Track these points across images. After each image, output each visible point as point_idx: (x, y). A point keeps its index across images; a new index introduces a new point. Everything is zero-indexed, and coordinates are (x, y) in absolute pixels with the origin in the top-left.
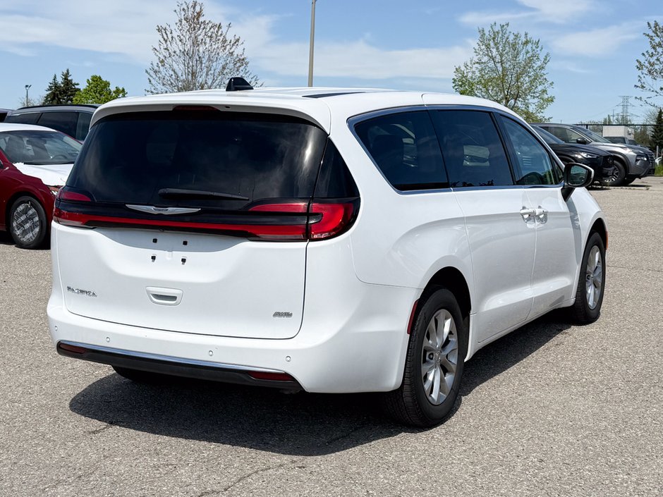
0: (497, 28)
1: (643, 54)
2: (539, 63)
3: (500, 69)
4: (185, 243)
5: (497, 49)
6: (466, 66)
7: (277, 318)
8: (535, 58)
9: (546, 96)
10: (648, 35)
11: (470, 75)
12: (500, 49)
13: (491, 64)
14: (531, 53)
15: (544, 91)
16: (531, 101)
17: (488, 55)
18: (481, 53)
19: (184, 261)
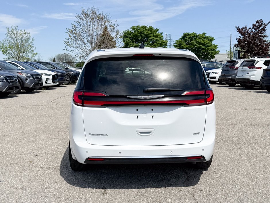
0: (14, 28)
1: (66, 39)
2: (30, 41)
3: (16, 43)
4: (152, 110)
5: (14, 35)
6: (3, 41)
7: (194, 135)
8: (29, 39)
9: (34, 53)
10: (68, 33)
11: (5, 44)
12: (15, 35)
13: (12, 41)
14: (27, 37)
15: (33, 51)
16: (29, 54)
17: (11, 37)
18: (8, 37)
19: (153, 117)
